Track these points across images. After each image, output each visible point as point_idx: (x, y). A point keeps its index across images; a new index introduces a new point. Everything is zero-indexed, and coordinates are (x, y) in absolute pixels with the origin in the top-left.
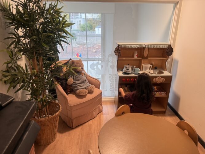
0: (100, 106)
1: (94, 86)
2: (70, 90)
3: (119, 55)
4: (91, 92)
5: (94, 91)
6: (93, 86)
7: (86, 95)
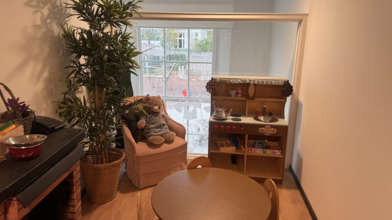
1: (175, 134)
2: (141, 136)
3: (213, 92)
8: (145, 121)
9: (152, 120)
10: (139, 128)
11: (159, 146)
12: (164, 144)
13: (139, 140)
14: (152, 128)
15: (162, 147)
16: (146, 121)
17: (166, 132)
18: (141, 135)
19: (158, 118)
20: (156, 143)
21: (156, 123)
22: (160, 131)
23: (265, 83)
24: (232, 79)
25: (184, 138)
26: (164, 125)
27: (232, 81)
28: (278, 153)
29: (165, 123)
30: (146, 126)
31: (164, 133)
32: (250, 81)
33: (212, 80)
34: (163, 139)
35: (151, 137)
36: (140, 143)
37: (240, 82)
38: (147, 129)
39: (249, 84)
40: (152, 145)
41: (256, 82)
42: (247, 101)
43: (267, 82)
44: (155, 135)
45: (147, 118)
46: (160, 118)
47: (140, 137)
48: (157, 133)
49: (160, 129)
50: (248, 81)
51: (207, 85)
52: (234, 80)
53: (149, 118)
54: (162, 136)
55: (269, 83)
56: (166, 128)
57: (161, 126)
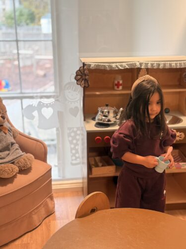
0: (48, 200)
1: (33, 157)
3: (87, 85)
4: (25, 170)
5: (33, 166)
6: (31, 155)
7: (15, 176)
11: (10, 180)
12: (19, 175)
17: (18, 155)
19: (2, 133)
20: (6, 176)
22: (9, 154)
23: (161, 67)
24: (113, 63)
25: (45, 160)
26: (12, 144)
27: (114, 65)
29: (13, 141)
31: (15, 157)
32: (141, 64)
33: (84, 67)
34: (17, 169)
37: (127, 67)
39: (139, 69)
41: (149, 66)
43: (165, 64)
44: (2, 164)
46: (6, 134)
48: (4, 158)
49: (7, 152)
50: (138, 65)
51: (77, 75)
52: (117, 64)
54: (13, 163)
55: (168, 66)
57: (8, 147)
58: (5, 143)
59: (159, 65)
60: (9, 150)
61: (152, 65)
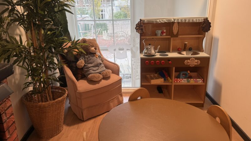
8: (83, 62)
9: (90, 60)
10: (78, 67)
11: (98, 82)
12: (102, 80)
13: (80, 78)
14: (91, 67)
15: (101, 82)
16: (85, 61)
17: (103, 70)
18: (81, 74)
19: (95, 58)
20: (95, 80)
21: (93, 62)
22: (98, 69)
23: (187, 21)
24: (158, 19)
25: (118, 74)
26: (100, 64)
27: (158, 21)
28: (200, 81)
29: (101, 62)
30: (85, 66)
31: (101, 70)
32: (174, 20)
33: (140, 21)
34: (101, 76)
35: (91, 75)
36: (81, 81)
37: (166, 21)
38: (86, 68)
39: (173, 23)
40: (91, 82)
41: (180, 21)
42: (172, 39)
43: (189, 20)
44: (94, 73)
45: (85, 58)
46: (97, 58)
47: (81, 76)
48: (95, 71)
49: (97, 68)
50: (173, 20)
51: (136, 27)
52: (160, 20)
53: (87, 58)
54: (100, 74)
55: (191, 21)
56: (103, 67)
57: (98, 65)
58: (96, 63)
59: (186, 20)
60: (98, 67)
61: (181, 20)
